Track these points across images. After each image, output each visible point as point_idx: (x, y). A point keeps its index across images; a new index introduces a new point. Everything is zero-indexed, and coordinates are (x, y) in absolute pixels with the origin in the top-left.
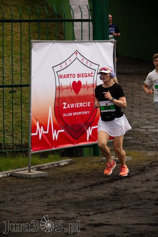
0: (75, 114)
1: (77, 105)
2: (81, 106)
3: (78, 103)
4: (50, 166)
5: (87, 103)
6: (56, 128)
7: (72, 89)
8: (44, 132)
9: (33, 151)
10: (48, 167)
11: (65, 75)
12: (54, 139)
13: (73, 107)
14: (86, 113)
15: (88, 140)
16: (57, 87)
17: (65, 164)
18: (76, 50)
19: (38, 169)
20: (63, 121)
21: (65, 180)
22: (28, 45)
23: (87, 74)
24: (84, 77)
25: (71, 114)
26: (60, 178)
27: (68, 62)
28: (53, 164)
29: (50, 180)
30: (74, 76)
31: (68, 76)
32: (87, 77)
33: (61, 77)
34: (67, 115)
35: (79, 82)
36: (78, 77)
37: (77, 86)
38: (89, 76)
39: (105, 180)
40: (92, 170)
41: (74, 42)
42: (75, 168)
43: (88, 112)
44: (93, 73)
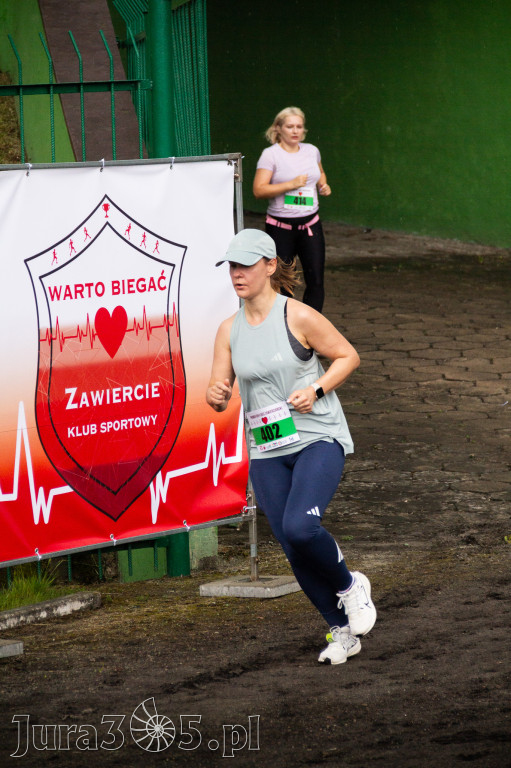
0: (107, 427)
1: (115, 395)
2: (127, 397)
3: (117, 386)
4: (22, 618)
5: (147, 385)
7: (94, 336)
8: (4, 498)
10: (16, 622)
11: (68, 287)
12: (37, 521)
14: (146, 421)
15: (154, 521)
16: (44, 333)
17: (73, 611)
18: (106, 196)
20: (67, 453)
21: (90, 666)
23: (143, 280)
24: (134, 292)
25: (92, 429)
26: (70, 661)
27: (79, 240)
28: (33, 613)
29: (35, 667)
30: (100, 291)
31: (79, 290)
32: (147, 292)
33: (55, 294)
34: (80, 431)
35: (120, 312)
36: (114, 293)
37: (110, 326)
38: (152, 290)
39: (232, 661)
40: (176, 629)
41: (97, 167)
42: (116, 622)
43: (154, 420)
44: (164, 277)
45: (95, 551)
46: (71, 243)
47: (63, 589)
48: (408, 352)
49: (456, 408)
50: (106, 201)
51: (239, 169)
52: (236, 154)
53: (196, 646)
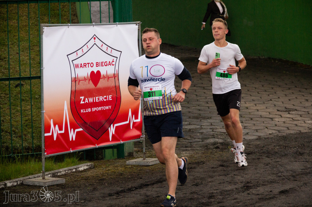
0: (94, 109)
1: (97, 99)
2: (101, 100)
3: (98, 96)
4: (67, 171)
5: (108, 96)
6: (73, 127)
7: (90, 80)
8: (60, 132)
9: (47, 154)
10: (64, 172)
11: (81, 64)
12: (71, 140)
14: (107, 108)
15: (111, 140)
16: (73, 79)
17: (84, 169)
18: (95, 35)
19: (54, 175)
20: (81, 118)
21: (86, 187)
22: (35, 30)
23: (107, 62)
24: (103, 66)
25: (89, 110)
26: (80, 185)
27: (85, 49)
28: (71, 170)
29: (68, 187)
30: (92, 65)
31: (85, 65)
32: (108, 66)
33: (77, 66)
34: (85, 111)
35: (98, 72)
36: (97, 66)
37: (95, 77)
38: (110, 65)
39: (133, 186)
40: (117, 175)
41: (92, 25)
42: (97, 173)
43: (110, 107)
44: (114, 62)
46: (82, 50)
47: (82, 162)
48: (204, 87)
50: (95, 36)
51: (140, 27)
52: (138, 22)
53: (122, 181)
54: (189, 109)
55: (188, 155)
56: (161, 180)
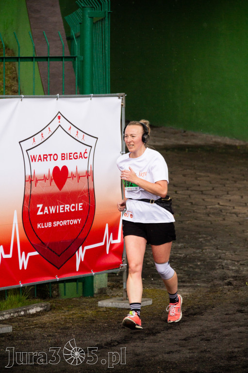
0: (56, 224)
1: (61, 209)
2: (67, 210)
3: (62, 204)
4: (12, 315)
5: (77, 204)
6: (26, 249)
7: (52, 180)
8: (5, 256)
10: (9, 316)
11: (40, 156)
12: (21, 268)
13: (54, 212)
14: (75, 222)
15: (77, 270)
16: (27, 177)
17: (37, 312)
18: (59, 112)
20: (37, 236)
21: (44, 339)
23: (77, 153)
24: (72, 159)
25: (49, 225)
26: (35, 336)
27: (46, 133)
28: (18, 312)
29: (18, 339)
30: (55, 158)
31: (45, 157)
32: (78, 159)
33: (33, 159)
34: (44, 225)
35: (65, 168)
36: (62, 159)
37: (60, 175)
38: (81, 158)
39: (113, 339)
40: (87, 322)
41: (56, 97)
42: (57, 318)
43: (79, 221)
44: (86, 153)
45: (48, 283)
46: (42, 134)
47: (32, 301)
48: (202, 191)
49: (224, 219)
50: (59, 115)
51: (124, 101)
52: (123, 94)
53: (95, 331)
54: (182, 224)
55: (188, 294)
56: (154, 331)
